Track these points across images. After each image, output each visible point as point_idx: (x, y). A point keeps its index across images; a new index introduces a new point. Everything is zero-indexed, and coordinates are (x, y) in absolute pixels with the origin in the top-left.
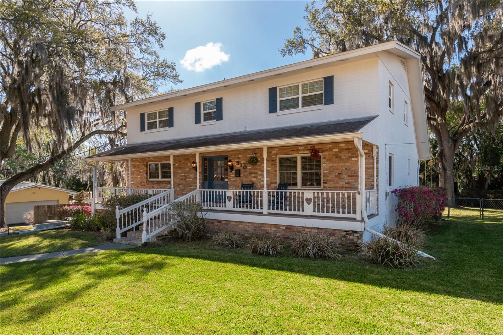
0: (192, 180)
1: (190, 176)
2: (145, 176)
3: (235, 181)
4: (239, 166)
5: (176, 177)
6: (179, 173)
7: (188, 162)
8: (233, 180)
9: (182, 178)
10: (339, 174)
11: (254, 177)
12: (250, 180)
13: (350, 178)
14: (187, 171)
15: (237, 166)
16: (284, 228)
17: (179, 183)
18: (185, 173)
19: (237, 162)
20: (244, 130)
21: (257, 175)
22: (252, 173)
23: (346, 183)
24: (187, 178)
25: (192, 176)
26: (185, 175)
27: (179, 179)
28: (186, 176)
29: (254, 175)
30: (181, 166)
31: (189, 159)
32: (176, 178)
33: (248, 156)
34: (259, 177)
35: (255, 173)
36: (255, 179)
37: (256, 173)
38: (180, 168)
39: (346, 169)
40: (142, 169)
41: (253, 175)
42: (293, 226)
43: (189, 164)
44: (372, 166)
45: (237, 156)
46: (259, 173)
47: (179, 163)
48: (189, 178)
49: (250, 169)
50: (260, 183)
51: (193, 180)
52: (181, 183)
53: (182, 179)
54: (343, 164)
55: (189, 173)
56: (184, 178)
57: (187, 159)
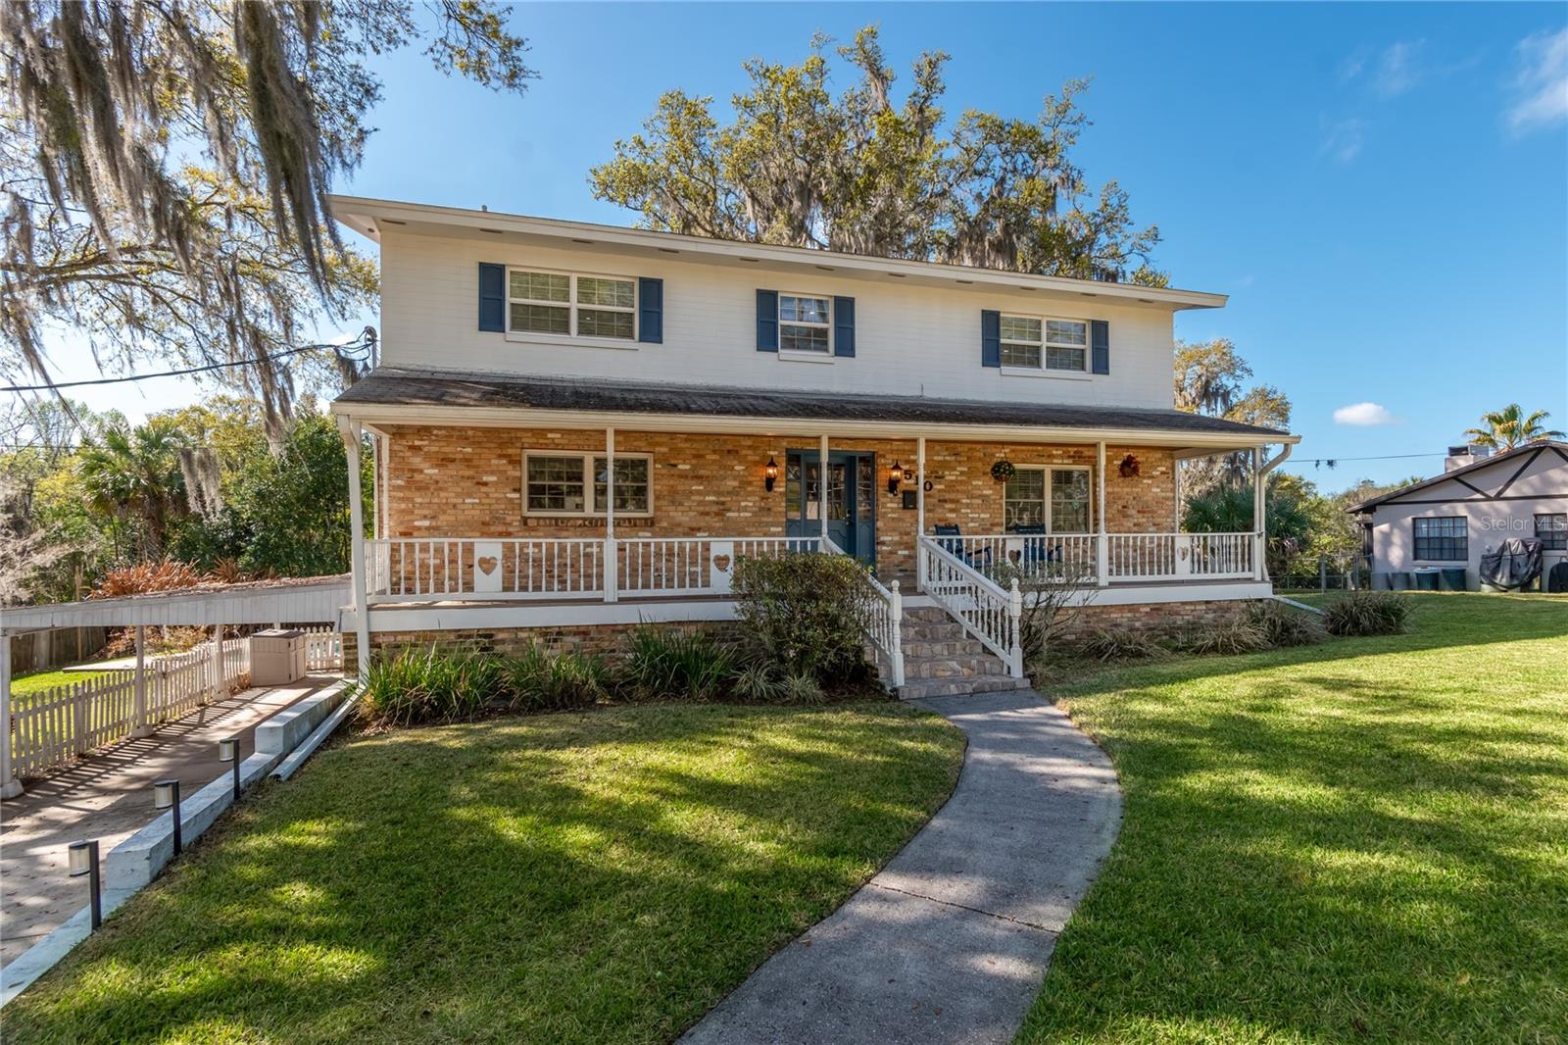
0: (748, 514)
1: (743, 504)
2: (511, 500)
3: (899, 519)
4: (912, 481)
5: (681, 504)
6: (691, 492)
7: (735, 462)
8: (893, 519)
9: (707, 509)
10: (1124, 507)
11: (952, 511)
12: (941, 516)
13: (1140, 515)
14: (730, 489)
15: (905, 481)
16: (1148, 609)
17: (694, 525)
18: (718, 493)
19: (906, 472)
20: (918, 393)
21: (959, 506)
22: (945, 501)
23: (1135, 525)
24: (729, 510)
25: (751, 504)
26: (722, 499)
27: (692, 514)
28: (723, 503)
29: (952, 506)
30: (702, 472)
31: (737, 452)
32: (680, 508)
33: (936, 458)
34: (963, 511)
35: (952, 501)
36: (954, 515)
37: (957, 501)
38: (699, 478)
39: (1134, 498)
40: (492, 473)
41: (948, 506)
42: (1164, 604)
43: (737, 468)
44: (1171, 495)
45: (906, 457)
46: (964, 501)
47: (694, 461)
48: (739, 511)
49: (939, 491)
50: (966, 523)
51: (755, 514)
52: (702, 524)
53: (708, 514)
54: (1129, 490)
55: (738, 494)
56: (715, 508)
57: (729, 452)
